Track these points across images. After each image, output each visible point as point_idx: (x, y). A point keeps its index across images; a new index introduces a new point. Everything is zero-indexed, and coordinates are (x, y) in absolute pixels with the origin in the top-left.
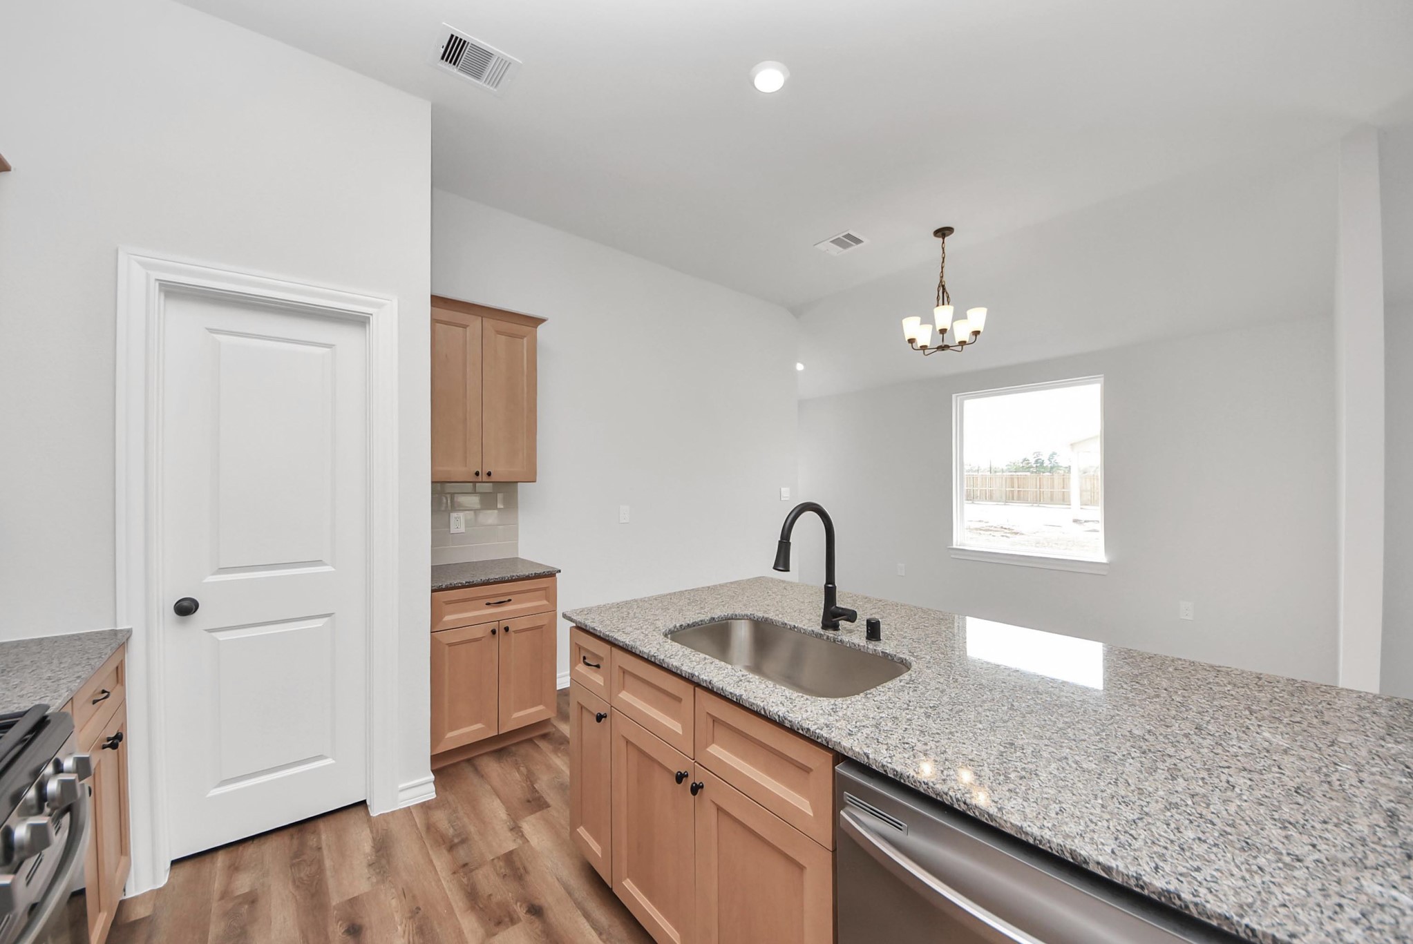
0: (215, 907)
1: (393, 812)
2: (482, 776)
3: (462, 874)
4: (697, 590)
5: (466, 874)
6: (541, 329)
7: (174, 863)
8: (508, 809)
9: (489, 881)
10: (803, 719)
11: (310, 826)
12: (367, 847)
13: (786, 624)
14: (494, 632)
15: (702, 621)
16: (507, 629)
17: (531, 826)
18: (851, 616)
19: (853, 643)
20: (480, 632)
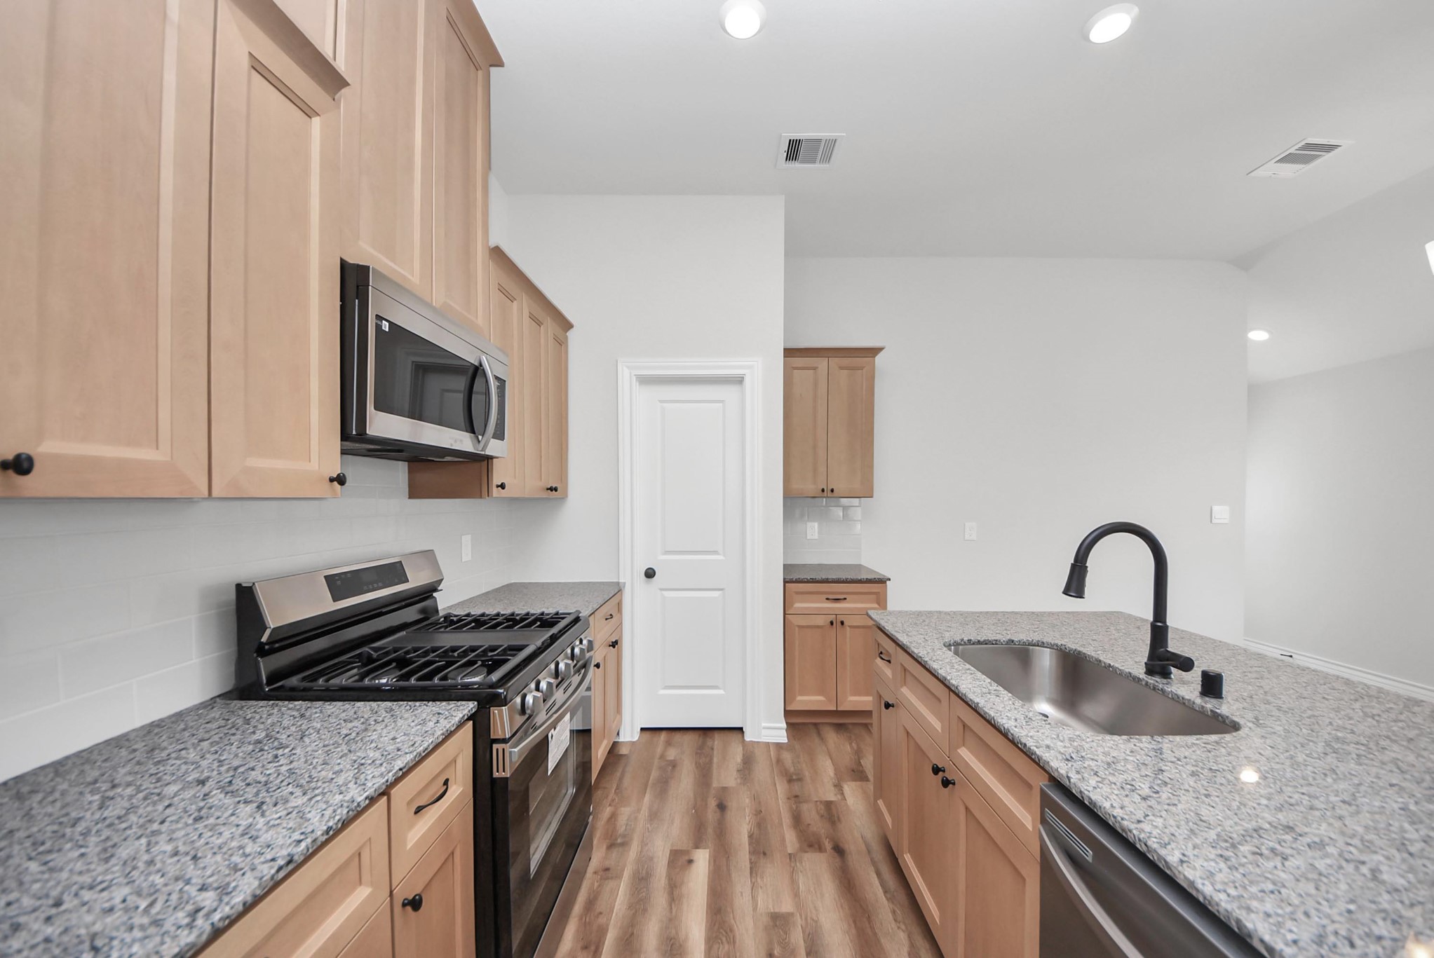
0: (656, 761)
1: (758, 742)
2: (822, 739)
3: (793, 802)
4: (1016, 613)
5: (796, 802)
6: (879, 359)
7: (642, 729)
8: (835, 770)
9: (811, 814)
10: (1027, 736)
11: (709, 733)
12: (739, 759)
13: (1100, 661)
14: (832, 623)
15: (997, 641)
16: (842, 623)
17: (850, 788)
18: (1186, 665)
19: (1176, 694)
20: (821, 621)
